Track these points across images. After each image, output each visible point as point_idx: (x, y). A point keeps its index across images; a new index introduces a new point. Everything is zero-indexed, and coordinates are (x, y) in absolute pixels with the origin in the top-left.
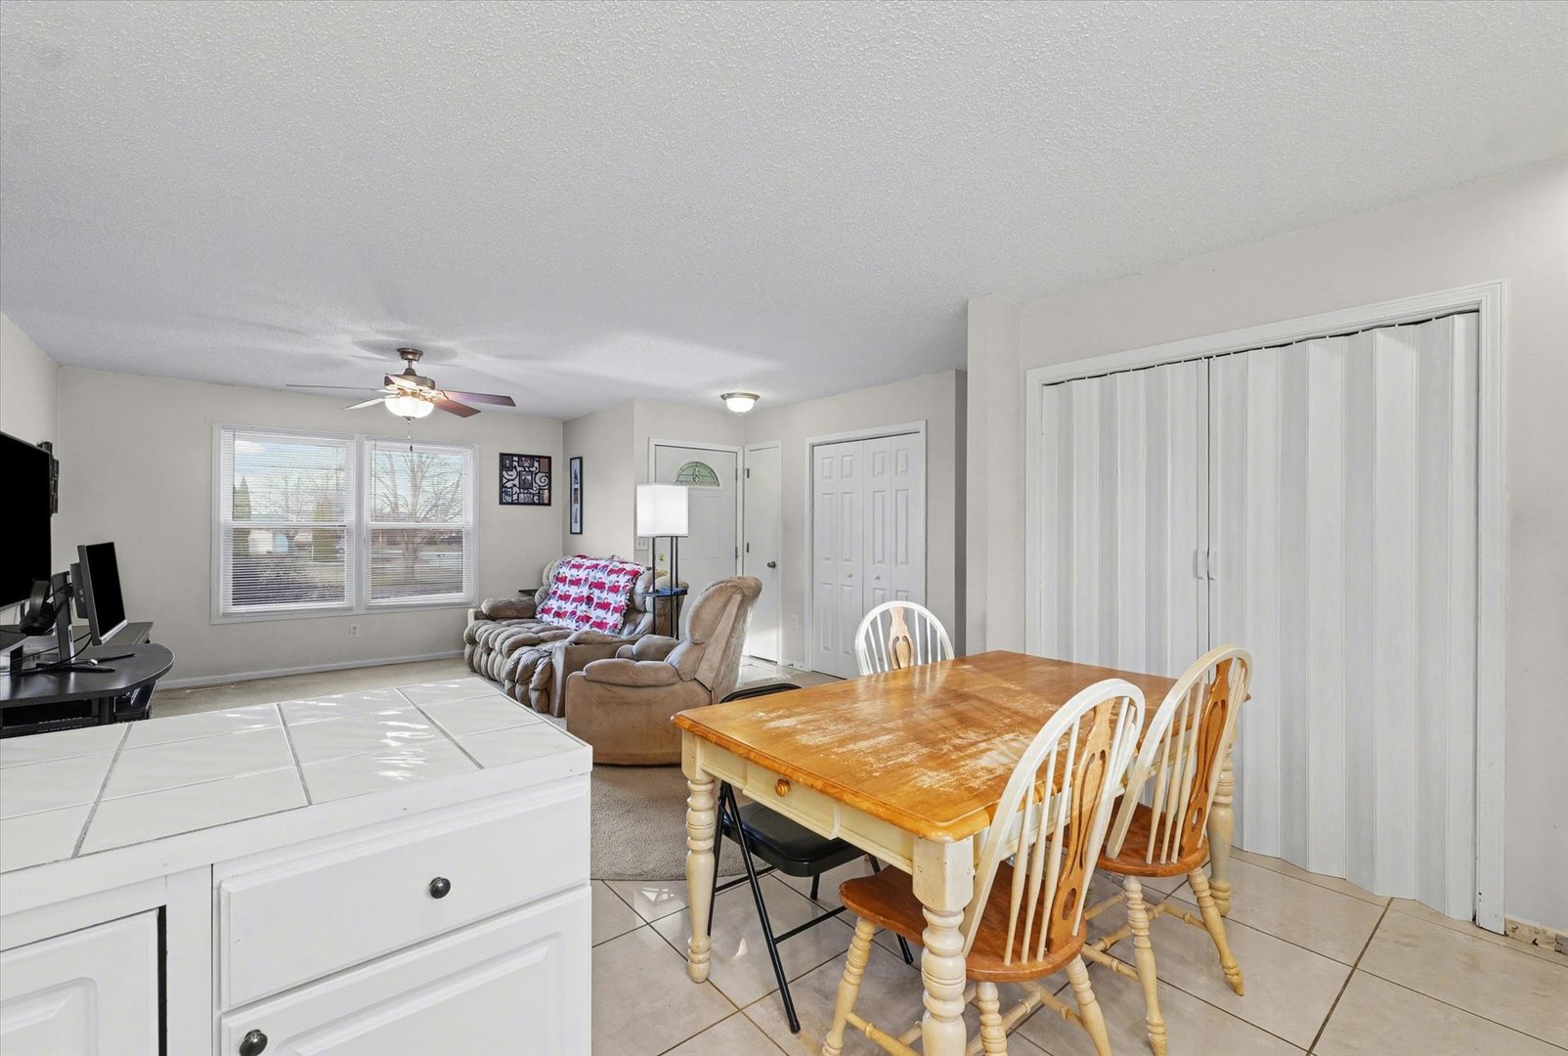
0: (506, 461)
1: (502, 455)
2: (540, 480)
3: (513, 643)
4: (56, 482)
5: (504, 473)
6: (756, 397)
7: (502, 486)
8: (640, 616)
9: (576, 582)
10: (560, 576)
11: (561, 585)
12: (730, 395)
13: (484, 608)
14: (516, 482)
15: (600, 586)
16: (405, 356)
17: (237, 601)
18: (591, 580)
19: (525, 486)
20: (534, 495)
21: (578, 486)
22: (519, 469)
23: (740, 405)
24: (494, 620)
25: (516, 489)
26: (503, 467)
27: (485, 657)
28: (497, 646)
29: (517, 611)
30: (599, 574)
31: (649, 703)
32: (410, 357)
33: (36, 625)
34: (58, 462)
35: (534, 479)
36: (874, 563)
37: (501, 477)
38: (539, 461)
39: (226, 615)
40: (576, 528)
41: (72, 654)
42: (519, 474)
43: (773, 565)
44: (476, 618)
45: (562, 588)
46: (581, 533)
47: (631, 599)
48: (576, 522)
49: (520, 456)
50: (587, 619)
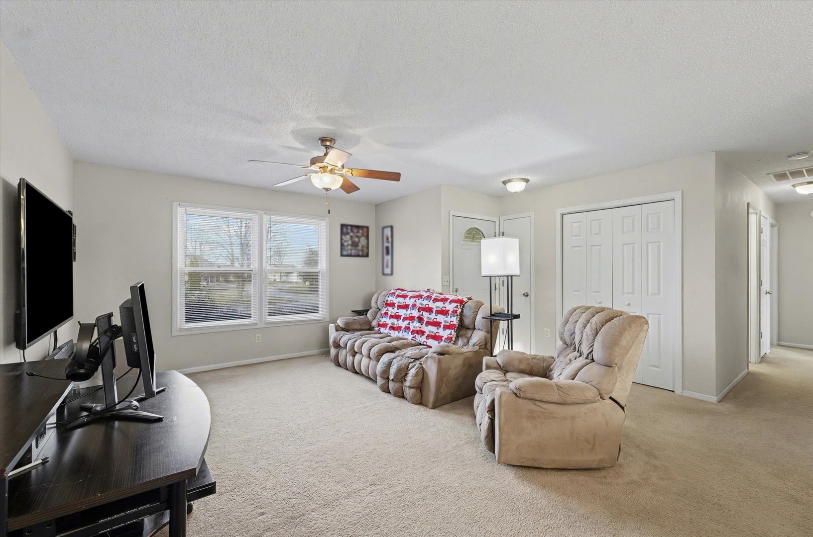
0: (345, 229)
1: (342, 226)
2: (363, 241)
3: (380, 350)
4: (75, 240)
5: (344, 237)
6: (527, 181)
7: (342, 245)
8: (470, 332)
9: (406, 307)
10: (388, 302)
11: (390, 309)
12: (509, 181)
13: (340, 322)
14: (350, 242)
15: (429, 310)
16: (324, 143)
17: (188, 320)
18: (418, 305)
19: (355, 245)
20: (359, 250)
21: (389, 245)
22: (352, 234)
23: (517, 187)
24: (348, 332)
25: (349, 247)
26: (342, 233)
27: (351, 358)
28: (364, 351)
29: (360, 325)
30: (425, 302)
31: (573, 418)
32: (328, 143)
33: (82, 371)
34: (75, 227)
35: (359, 241)
36: (623, 294)
37: (342, 239)
38: (362, 230)
39: (181, 330)
40: (388, 271)
41: (117, 401)
42: (351, 237)
43: (526, 295)
44: (337, 330)
45: (392, 311)
46: (392, 274)
47: (461, 320)
48: (387, 267)
49: (352, 226)
50: (422, 333)
